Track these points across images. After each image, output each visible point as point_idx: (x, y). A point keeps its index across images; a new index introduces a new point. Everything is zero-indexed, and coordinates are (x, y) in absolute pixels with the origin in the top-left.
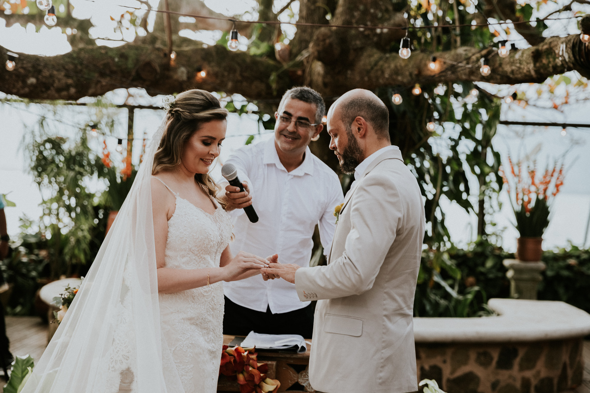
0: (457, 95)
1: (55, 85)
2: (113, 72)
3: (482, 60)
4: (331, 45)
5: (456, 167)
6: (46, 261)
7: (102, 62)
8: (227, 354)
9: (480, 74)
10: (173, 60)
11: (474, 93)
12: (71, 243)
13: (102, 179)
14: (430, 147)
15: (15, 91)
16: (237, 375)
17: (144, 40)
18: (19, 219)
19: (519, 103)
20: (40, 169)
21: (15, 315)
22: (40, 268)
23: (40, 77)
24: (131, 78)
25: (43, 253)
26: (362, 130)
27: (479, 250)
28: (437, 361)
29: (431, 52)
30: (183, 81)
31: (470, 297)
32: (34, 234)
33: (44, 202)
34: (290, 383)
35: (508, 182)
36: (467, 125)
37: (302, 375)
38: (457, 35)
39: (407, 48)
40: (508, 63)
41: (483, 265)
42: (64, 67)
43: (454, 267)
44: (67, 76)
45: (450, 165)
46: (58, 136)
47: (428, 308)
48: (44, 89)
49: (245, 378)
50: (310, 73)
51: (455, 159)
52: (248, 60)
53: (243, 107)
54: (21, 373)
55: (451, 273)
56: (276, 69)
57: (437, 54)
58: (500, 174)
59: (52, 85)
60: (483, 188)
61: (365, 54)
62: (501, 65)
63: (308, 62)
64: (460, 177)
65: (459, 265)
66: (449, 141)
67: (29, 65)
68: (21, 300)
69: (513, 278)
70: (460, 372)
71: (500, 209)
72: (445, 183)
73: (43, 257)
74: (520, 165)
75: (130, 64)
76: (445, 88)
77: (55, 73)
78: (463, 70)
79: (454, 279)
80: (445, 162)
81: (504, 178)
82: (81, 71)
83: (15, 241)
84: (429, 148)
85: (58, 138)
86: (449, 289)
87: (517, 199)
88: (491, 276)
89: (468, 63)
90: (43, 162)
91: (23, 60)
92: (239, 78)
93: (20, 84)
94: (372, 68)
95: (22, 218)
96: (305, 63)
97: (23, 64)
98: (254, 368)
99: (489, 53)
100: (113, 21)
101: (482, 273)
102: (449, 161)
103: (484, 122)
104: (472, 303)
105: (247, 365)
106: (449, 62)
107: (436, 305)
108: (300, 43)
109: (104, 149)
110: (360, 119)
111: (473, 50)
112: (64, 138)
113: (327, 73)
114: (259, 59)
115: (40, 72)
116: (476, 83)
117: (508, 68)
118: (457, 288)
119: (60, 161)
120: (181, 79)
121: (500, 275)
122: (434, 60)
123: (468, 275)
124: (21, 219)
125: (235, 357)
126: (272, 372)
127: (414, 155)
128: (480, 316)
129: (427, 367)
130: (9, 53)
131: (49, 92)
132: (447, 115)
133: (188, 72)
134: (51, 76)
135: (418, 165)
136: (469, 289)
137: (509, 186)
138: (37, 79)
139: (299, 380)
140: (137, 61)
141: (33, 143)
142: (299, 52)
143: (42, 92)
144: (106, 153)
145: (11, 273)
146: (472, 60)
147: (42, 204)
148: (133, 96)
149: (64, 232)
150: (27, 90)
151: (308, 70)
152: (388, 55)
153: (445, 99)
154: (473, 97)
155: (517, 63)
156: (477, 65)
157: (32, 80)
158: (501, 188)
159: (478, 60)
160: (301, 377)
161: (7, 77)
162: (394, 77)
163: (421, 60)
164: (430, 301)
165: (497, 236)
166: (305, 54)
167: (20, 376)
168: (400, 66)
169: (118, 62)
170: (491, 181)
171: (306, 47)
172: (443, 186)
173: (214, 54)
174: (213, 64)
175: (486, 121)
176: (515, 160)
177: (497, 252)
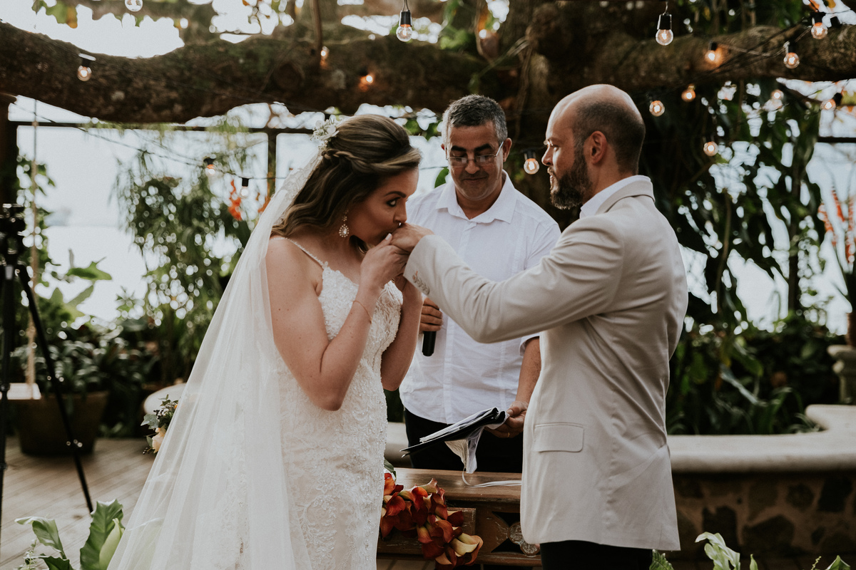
0: (751, 100)
1: (152, 101)
2: (237, 80)
3: (786, 45)
4: (558, 29)
5: (753, 210)
6: (156, 358)
7: (221, 65)
8: (401, 498)
9: (785, 65)
10: (324, 59)
11: (778, 95)
12: (189, 332)
13: (230, 237)
14: (713, 179)
15: (94, 110)
16: (418, 528)
17: (288, 32)
18: (116, 298)
19: (851, 111)
20: (141, 225)
21: (113, 436)
22: (147, 368)
23: (130, 89)
24: (263, 88)
25: (151, 346)
26: (598, 152)
27: (792, 331)
28: (728, 500)
29: (711, 36)
30: (341, 91)
31: (777, 402)
32: (137, 318)
33: (150, 273)
34: (498, 541)
35: (832, 229)
36: (768, 145)
37: (515, 529)
38: (751, 10)
39: (668, 29)
40: (827, 49)
41: (798, 354)
42: (164, 74)
43: (752, 358)
44: (170, 87)
45: (742, 206)
46: (167, 176)
47: (714, 420)
48: (136, 108)
49: (429, 533)
50: (529, 73)
51: (750, 197)
52: (436, 56)
53: (432, 126)
54: (104, 527)
55: (748, 368)
56: (478, 67)
57: (719, 38)
58: (821, 217)
59: (148, 101)
60: (796, 239)
61: (610, 42)
62: (816, 51)
63: (525, 57)
64: (759, 223)
65: (759, 356)
66: (742, 171)
67: (114, 72)
68: (122, 415)
69: (842, 372)
70: (762, 517)
71: (823, 269)
72: (735, 233)
73: (152, 352)
74: (850, 203)
75: (262, 66)
76: (733, 90)
77: (152, 82)
78: (757, 61)
79: (753, 376)
80: (735, 201)
81: (827, 223)
82: (190, 79)
83: (111, 329)
84: (710, 181)
85: (167, 178)
86: (744, 392)
87: (847, 255)
88: (810, 370)
89: (765, 51)
90: (146, 214)
91: (104, 65)
92: (424, 84)
93: (101, 101)
94: (621, 63)
95: (121, 296)
96: (522, 58)
97: (104, 70)
98: (442, 518)
99: (797, 33)
100: (247, 7)
101: (796, 367)
102: (742, 199)
103: (794, 139)
104: (780, 411)
105: (431, 514)
106: (737, 50)
107: (726, 416)
108: (513, 27)
109: (231, 193)
110: (599, 135)
111: (774, 31)
112: (175, 178)
113: (553, 72)
114: (452, 54)
115: (129, 82)
116: (780, 80)
117: (827, 56)
118: (757, 390)
119: (170, 212)
120: (336, 88)
121: (823, 368)
122: (714, 48)
123: (775, 370)
124: (119, 298)
125: (412, 502)
126: (469, 524)
127: (688, 193)
128: (794, 432)
129: (712, 510)
130: (82, 55)
131: (144, 111)
132: (738, 130)
133: (347, 77)
134: (146, 88)
135: (695, 206)
136: (776, 391)
137: (834, 235)
138: (126, 93)
139: (511, 536)
140: (272, 61)
141: (131, 186)
142: (513, 42)
143: (134, 111)
144: (235, 198)
145: (104, 375)
146: (771, 46)
147: (146, 276)
148: (278, 116)
149: (181, 314)
150: (111, 109)
151: (525, 68)
152: (644, 43)
153: (735, 107)
154: (776, 102)
155: (840, 48)
156: (778, 53)
157: (119, 95)
158: (821, 239)
159: (781, 45)
160: (514, 532)
161: (82, 91)
162: (655, 75)
163: (694, 48)
164: (717, 411)
165: (818, 310)
166: (522, 45)
167: (103, 531)
168: (664, 58)
169: (244, 64)
170: (808, 228)
171: (523, 35)
172: (732, 238)
173: (386, 48)
174: (383, 64)
175: (798, 138)
176: (842, 196)
177: (819, 334)
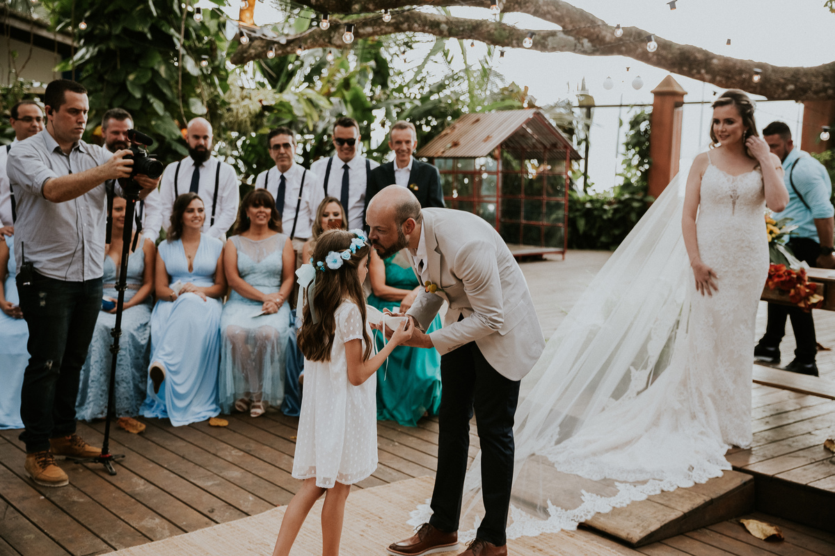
15: (776, 96)
23: (798, 84)
42: (822, 74)
44: (825, 80)
49: (795, 292)
59: (810, 89)
77: (813, 79)
93: (780, 91)
97: (783, 75)
115: (798, 80)
126: (820, 291)
134: (809, 82)
138: (795, 85)
150: (787, 94)
157: (791, 87)
